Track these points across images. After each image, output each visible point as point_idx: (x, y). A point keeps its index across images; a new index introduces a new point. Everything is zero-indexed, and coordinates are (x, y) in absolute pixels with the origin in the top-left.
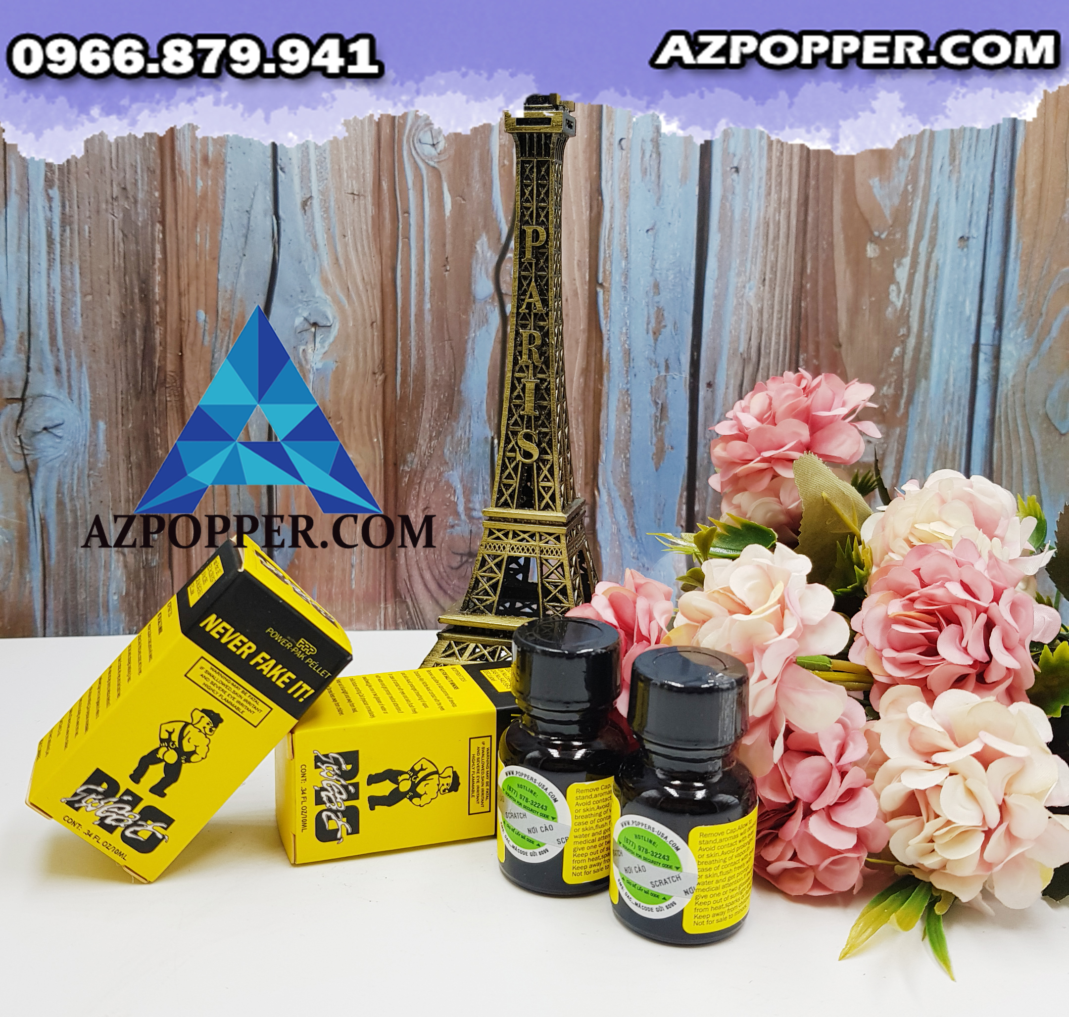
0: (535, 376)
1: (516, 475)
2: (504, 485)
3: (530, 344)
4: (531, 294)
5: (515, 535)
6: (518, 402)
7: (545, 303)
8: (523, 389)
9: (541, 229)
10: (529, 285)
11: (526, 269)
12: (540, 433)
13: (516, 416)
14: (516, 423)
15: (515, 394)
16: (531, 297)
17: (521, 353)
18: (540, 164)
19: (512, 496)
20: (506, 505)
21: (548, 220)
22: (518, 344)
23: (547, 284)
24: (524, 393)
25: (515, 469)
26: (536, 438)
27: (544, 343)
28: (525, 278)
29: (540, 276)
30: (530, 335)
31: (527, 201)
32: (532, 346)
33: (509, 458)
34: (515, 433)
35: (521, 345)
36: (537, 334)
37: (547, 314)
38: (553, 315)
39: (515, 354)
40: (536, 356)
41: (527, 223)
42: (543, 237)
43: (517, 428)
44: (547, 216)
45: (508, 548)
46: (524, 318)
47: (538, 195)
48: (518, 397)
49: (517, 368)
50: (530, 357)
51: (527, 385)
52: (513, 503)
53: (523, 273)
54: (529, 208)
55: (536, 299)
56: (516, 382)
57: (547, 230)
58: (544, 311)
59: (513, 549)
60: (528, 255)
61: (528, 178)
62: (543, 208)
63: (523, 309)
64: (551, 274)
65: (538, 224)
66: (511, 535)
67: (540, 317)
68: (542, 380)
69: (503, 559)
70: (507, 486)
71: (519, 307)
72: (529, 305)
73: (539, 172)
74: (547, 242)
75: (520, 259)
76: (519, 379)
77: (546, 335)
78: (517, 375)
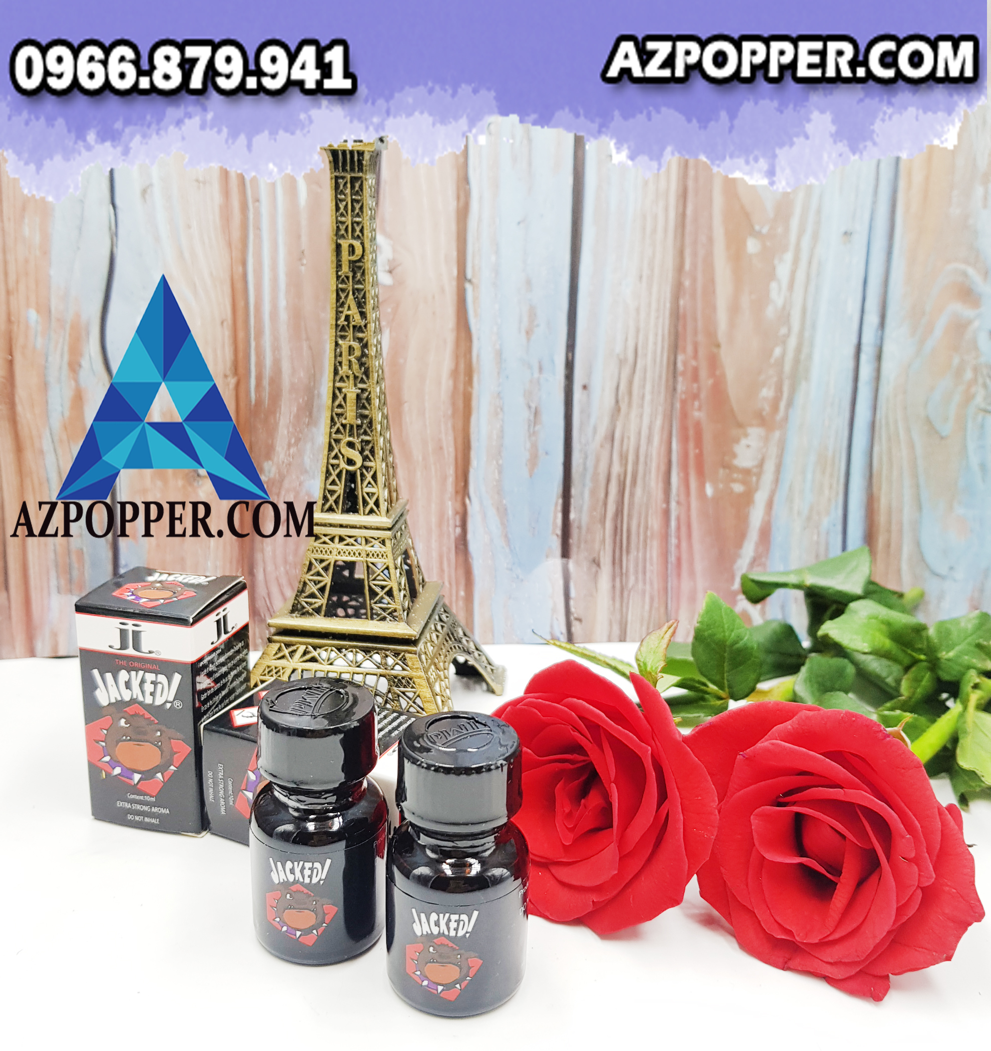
0: (355, 385)
1: (340, 480)
2: (329, 491)
3: (350, 355)
4: (349, 307)
5: (341, 539)
6: (340, 411)
7: (363, 315)
8: (345, 398)
9: (357, 244)
10: (347, 297)
11: (343, 282)
12: (362, 441)
13: (338, 425)
14: (338, 431)
15: (337, 403)
16: (349, 308)
17: (340, 363)
18: (354, 180)
19: (336, 502)
20: (331, 509)
21: (363, 235)
22: (338, 355)
23: (364, 297)
24: (345, 402)
25: (339, 475)
26: (358, 446)
27: (363, 355)
28: (343, 290)
29: (358, 290)
30: (350, 347)
31: (342, 215)
32: (352, 358)
33: (333, 466)
34: (337, 441)
35: (341, 355)
36: (356, 345)
37: (365, 326)
38: (371, 326)
39: (335, 365)
40: (356, 366)
41: (343, 236)
42: (359, 251)
43: (339, 436)
44: (362, 231)
45: (335, 552)
46: (343, 329)
47: (353, 210)
48: (340, 406)
49: (338, 378)
50: (350, 367)
51: (348, 395)
52: (337, 508)
53: (340, 286)
54: (343, 223)
55: (354, 312)
56: (337, 392)
57: (362, 244)
58: (363, 323)
59: (339, 553)
60: (345, 268)
61: (342, 192)
62: (358, 223)
63: (342, 321)
64: (368, 287)
65: (353, 237)
66: (337, 540)
67: (358, 329)
68: (363, 390)
69: (329, 564)
70: (332, 492)
71: (337, 319)
72: (347, 318)
73: (353, 187)
74: (363, 256)
75: (337, 272)
76: (340, 389)
77: (366, 346)
78: (338, 385)
